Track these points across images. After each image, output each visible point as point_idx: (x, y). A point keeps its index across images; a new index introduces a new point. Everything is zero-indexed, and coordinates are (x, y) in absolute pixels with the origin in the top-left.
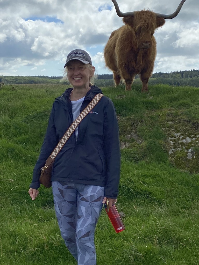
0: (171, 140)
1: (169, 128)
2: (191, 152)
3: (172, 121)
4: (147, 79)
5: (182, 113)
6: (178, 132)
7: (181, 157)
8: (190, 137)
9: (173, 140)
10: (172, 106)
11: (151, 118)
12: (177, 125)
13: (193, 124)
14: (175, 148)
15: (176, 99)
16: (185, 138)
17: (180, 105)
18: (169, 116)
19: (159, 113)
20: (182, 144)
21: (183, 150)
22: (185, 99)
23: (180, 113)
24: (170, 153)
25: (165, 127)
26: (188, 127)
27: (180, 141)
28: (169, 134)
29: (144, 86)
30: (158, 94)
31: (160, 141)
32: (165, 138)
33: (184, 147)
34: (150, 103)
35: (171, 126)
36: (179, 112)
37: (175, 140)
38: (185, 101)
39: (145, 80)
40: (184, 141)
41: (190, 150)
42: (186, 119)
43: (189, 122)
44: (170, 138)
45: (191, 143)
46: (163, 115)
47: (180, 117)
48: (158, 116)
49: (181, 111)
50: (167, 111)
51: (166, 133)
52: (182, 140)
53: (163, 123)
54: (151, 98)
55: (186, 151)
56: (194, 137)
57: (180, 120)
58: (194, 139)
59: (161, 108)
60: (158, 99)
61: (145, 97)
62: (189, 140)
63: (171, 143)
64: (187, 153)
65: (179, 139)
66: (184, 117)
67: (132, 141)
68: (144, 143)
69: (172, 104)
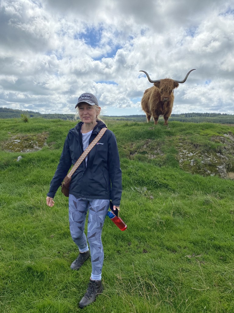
0: (181, 154)
1: (180, 147)
2: (193, 162)
3: (182, 143)
4: (168, 118)
5: (188, 138)
6: (185, 149)
7: (187, 164)
8: (192, 153)
9: (182, 154)
10: (182, 134)
11: (170, 141)
12: (185, 146)
13: (194, 145)
14: (183, 159)
15: (184, 130)
16: (189, 153)
17: (187, 133)
18: (180, 140)
19: (174, 138)
20: (188, 157)
21: (188, 160)
22: (190, 130)
23: (187, 139)
24: (180, 162)
25: (177, 147)
26: (191, 146)
27: (186, 155)
28: (180, 151)
29: (165, 122)
30: (174, 127)
31: (174, 155)
32: (177, 153)
33: (189, 159)
34: (169, 132)
35: (181, 146)
37: (183, 154)
38: (190, 131)
39: (166, 118)
40: (189, 155)
41: (192, 161)
42: (190, 142)
43: (192, 143)
44: (180, 153)
45: (193, 156)
46: (176, 139)
47: (187, 141)
48: (173, 140)
49: (187, 137)
50: (179, 137)
51: (178, 150)
52: (187, 154)
53: (176, 144)
54: (169, 129)
55: (190, 161)
56: (195, 153)
58: (194, 154)
59: (175, 135)
60: (174, 130)
61: (166, 129)
62: (192, 154)
63: (181, 156)
64: (190, 162)
65: (185, 154)
66: (189, 141)
67: (158, 154)
68: (165, 156)
69: (182, 133)
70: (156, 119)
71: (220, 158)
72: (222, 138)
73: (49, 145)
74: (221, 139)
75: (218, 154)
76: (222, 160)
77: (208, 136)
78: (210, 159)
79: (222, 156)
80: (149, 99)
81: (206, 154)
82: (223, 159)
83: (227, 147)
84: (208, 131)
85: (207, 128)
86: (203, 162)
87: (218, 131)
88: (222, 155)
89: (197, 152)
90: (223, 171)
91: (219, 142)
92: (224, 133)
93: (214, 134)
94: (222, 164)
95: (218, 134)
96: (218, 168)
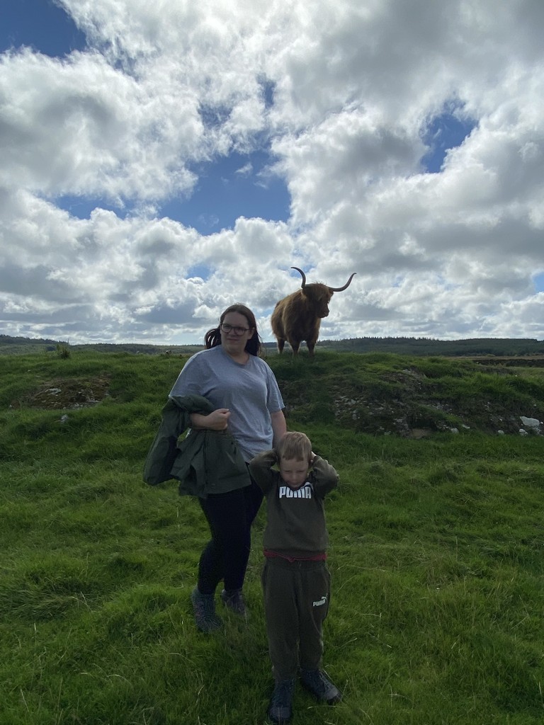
0: (337, 403)
1: (335, 392)
2: (356, 414)
3: (338, 384)
4: (313, 346)
5: (347, 377)
6: (343, 394)
7: (347, 418)
8: (355, 400)
9: (339, 403)
10: (337, 371)
11: (318, 382)
12: (342, 389)
13: (357, 387)
14: (340, 410)
15: (340, 364)
17: (345, 370)
18: (335, 380)
19: (325, 377)
20: (347, 406)
21: (348, 412)
22: (349, 364)
23: (345, 378)
24: (336, 414)
25: (331, 391)
26: (352, 390)
27: (345, 404)
28: (335, 397)
29: (310, 353)
30: (324, 360)
31: (326, 404)
32: (332, 402)
33: (349, 409)
34: (317, 368)
35: (338, 390)
36: (344, 376)
38: (350, 366)
39: (311, 346)
40: (349, 403)
41: (354, 412)
42: (351, 383)
43: (353, 385)
44: (336, 401)
45: (356, 404)
46: (329, 379)
47: (345, 381)
48: (325, 380)
49: (346, 375)
50: (333, 376)
51: (332, 396)
52: (347, 402)
53: (329, 387)
54: (317, 363)
55: (351, 412)
56: (358, 400)
57: (345, 383)
59: (327, 373)
60: (324, 365)
61: (312, 363)
62: (353, 402)
63: (337, 406)
64: (352, 414)
65: (344, 402)
66: (349, 381)
67: (300, 404)
68: (312, 406)
69: (337, 369)
70: (295, 347)
71: (398, 406)
73: (114, 396)
74: (399, 376)
75: (395, 401)
76: (401, 410)
77: (379, 373)
78: (381, 408)
79: (401, 403)
80: (281, 316)
81: (376, 401)
82: (403, 407)
83: (408, 389)
84: (378, 366)
85: (378, 361)
86: (371, 413)
87: (394, 365)
88: (402, 401)
89: (362, 398)
90: (404, 427)
91: (395, 382)
92: (405, 368)
93: (388, 369)
94: (402, 415)
95: (394, 370)
96: (396, 421)
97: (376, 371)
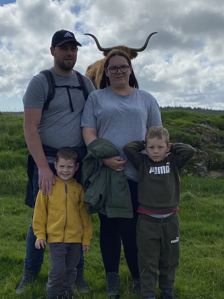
72: (199, 128)
76: (200, 156)
77: (181, 126)
82: (202, 154)
83: (205, 139)
84: (180, 120)
85: (179, 117)
87: (193, 120)
88: (201, 149)
90: (203, 169)
91: (195, 134)
92: (201, 123)
93: (188, 123)
94: (201, 160)
95: (193, 124)
96: (196, 165)
97: (179, 124)
